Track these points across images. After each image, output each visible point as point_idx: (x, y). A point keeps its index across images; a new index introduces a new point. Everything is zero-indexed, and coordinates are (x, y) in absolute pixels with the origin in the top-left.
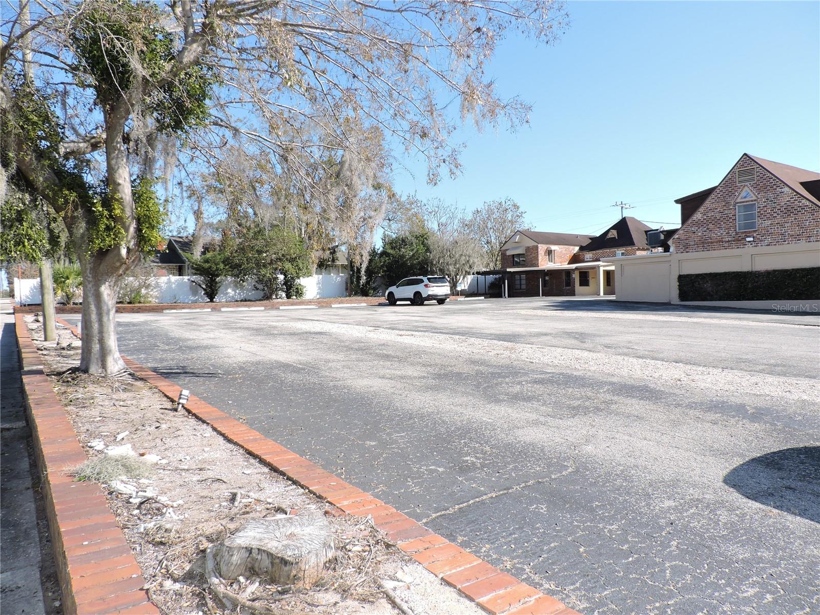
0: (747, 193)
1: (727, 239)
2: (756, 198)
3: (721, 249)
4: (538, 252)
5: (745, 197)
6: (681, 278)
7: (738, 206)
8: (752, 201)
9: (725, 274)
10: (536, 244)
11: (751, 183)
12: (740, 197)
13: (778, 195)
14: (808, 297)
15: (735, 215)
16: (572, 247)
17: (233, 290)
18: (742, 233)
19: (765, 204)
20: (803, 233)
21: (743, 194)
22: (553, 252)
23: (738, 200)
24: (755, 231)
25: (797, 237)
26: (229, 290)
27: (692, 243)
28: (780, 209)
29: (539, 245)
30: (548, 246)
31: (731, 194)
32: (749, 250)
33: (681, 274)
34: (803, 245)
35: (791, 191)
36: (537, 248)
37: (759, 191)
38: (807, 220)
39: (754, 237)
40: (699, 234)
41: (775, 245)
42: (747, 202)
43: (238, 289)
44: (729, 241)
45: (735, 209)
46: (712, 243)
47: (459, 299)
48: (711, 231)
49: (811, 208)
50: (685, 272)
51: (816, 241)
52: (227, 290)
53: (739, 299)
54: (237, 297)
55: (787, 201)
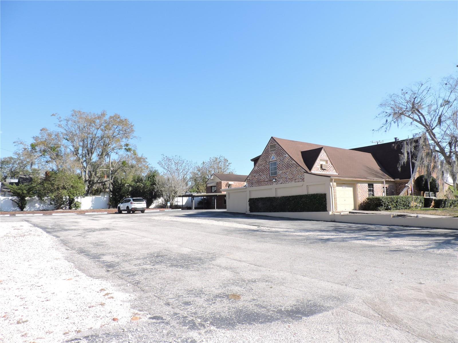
0: (273, 157)
1: (266, 180)
2: (276, 160)
3: (264, 185)
4: (221, 185)
5: (273, 159)
6: (250, 200)
7: (271, 163)
8: (275, 161)
9: (266, 198)
10: (220, 181)
11: (275, 151)
12: (271, 159)
13: (284, 158)
14: (296, 211)
15: (269, 168)
16: (243, 182)
17: (39, 205)
18: (272, 177)
19: (279, 162)
20: (293, 177)
21: (272, 157)
22: (231, 185)
23: (270, 160)
24: (276, 176)
25: (291, 180)
26: (37, 205)
27: (254, 182)
28: (285, 165)
29: (222, 181)
30: (228, 182)
31: (267, 157)
32: (274, 186)
33: (251, 198)
34: (293, 184)
35: (288, 156)
36: (221, 182)
37: (277, 156)
38: (294, 171)
39: (276, 179)
40: (257, 177)
41: (284, 183)
42: (273, 161)
43: (42, 204)
44: (267, 181)
45: (269, 165)
46: (261, 182)
47: (165, 210)
48: (261, 176)
49: (296, 165)
50: (252, 197)
51: (298, 182)
52: (35, 204)
53: (270, 211)
54: (41, 208)
55: (288, 161)
